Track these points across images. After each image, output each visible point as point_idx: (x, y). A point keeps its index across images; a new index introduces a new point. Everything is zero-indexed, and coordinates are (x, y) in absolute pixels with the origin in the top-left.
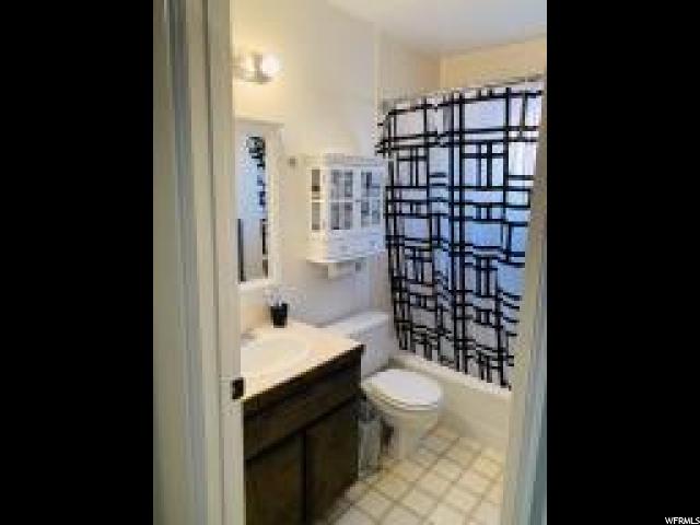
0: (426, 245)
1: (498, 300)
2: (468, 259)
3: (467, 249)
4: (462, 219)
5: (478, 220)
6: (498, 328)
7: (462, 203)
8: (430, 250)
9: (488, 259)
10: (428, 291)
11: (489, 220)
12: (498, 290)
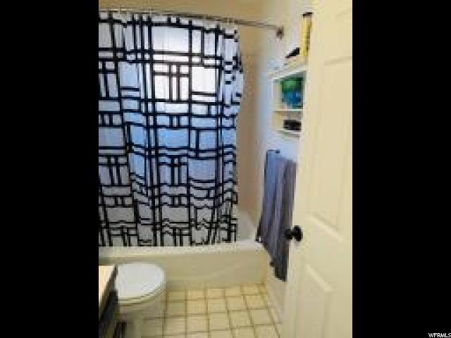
0: (122, 152)
1: (188, 186)
2: (162, 159)
3: (161, 151)
4: (156, 127)
5: (171, 127)
6: (189, 206)
7: (155, 114)
8: (126, 155)
9: (179, 157)
10: (126, 191)
11: (179, 127)
12: (189, 179)
